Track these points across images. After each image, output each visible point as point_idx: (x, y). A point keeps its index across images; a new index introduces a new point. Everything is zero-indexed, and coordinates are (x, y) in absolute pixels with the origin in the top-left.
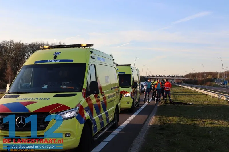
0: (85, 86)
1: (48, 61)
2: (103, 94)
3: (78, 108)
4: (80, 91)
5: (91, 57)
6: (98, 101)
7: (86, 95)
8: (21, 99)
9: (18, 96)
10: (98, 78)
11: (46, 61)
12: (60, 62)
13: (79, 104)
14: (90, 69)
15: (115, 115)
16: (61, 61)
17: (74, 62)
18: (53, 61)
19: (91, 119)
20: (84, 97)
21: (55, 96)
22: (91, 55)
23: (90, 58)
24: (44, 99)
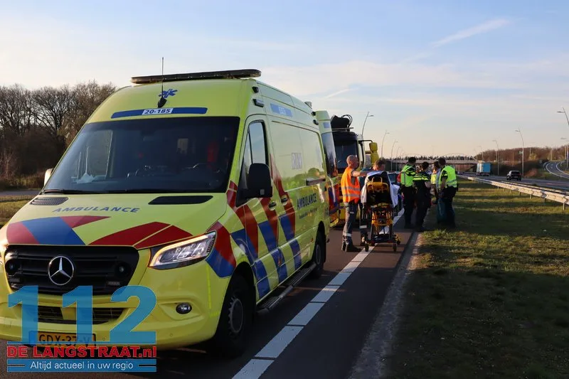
0: (234, 177)
1: (145, 111)
2: (285, 197)
3: (214, 233)
4: (222, 189)
5: (255, 101)
6: (271, 214)
7: (239, 200)
8: (67, 209)
9: (63, 200)
10: (272, 156)
11: (140, 112)
12: (173, 113)
13: (217, 223)
14: (249, 132)
15: (315, 247)
16: (176, 110)
17: (207, 114)
18: (157, 111)
19: (251, 262)
20: (232, 204)
21: (154, 202)
22: (255, 96)
23: (252, 103)
24: (123, 210)
